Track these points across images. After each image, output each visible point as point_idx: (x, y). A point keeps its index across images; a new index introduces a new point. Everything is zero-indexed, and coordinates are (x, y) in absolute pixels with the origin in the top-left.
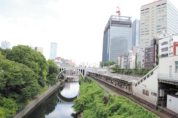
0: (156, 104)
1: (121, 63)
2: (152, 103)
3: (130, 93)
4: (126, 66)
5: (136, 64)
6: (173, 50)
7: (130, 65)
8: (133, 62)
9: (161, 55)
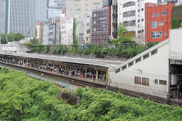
0: (166, 97)
1: (42, 35)
2: (157, 95)
3: (103, 83)
4: (54, 41)
5: (74, 37)
6: (144, 15)
7: (62, 38)
8: (67, 33)
9: (122, 22)
